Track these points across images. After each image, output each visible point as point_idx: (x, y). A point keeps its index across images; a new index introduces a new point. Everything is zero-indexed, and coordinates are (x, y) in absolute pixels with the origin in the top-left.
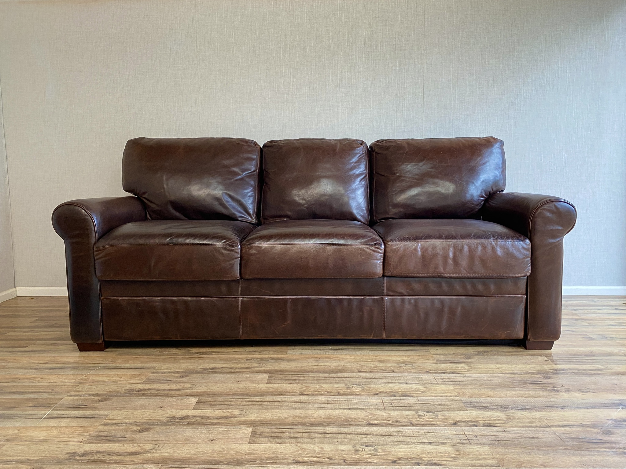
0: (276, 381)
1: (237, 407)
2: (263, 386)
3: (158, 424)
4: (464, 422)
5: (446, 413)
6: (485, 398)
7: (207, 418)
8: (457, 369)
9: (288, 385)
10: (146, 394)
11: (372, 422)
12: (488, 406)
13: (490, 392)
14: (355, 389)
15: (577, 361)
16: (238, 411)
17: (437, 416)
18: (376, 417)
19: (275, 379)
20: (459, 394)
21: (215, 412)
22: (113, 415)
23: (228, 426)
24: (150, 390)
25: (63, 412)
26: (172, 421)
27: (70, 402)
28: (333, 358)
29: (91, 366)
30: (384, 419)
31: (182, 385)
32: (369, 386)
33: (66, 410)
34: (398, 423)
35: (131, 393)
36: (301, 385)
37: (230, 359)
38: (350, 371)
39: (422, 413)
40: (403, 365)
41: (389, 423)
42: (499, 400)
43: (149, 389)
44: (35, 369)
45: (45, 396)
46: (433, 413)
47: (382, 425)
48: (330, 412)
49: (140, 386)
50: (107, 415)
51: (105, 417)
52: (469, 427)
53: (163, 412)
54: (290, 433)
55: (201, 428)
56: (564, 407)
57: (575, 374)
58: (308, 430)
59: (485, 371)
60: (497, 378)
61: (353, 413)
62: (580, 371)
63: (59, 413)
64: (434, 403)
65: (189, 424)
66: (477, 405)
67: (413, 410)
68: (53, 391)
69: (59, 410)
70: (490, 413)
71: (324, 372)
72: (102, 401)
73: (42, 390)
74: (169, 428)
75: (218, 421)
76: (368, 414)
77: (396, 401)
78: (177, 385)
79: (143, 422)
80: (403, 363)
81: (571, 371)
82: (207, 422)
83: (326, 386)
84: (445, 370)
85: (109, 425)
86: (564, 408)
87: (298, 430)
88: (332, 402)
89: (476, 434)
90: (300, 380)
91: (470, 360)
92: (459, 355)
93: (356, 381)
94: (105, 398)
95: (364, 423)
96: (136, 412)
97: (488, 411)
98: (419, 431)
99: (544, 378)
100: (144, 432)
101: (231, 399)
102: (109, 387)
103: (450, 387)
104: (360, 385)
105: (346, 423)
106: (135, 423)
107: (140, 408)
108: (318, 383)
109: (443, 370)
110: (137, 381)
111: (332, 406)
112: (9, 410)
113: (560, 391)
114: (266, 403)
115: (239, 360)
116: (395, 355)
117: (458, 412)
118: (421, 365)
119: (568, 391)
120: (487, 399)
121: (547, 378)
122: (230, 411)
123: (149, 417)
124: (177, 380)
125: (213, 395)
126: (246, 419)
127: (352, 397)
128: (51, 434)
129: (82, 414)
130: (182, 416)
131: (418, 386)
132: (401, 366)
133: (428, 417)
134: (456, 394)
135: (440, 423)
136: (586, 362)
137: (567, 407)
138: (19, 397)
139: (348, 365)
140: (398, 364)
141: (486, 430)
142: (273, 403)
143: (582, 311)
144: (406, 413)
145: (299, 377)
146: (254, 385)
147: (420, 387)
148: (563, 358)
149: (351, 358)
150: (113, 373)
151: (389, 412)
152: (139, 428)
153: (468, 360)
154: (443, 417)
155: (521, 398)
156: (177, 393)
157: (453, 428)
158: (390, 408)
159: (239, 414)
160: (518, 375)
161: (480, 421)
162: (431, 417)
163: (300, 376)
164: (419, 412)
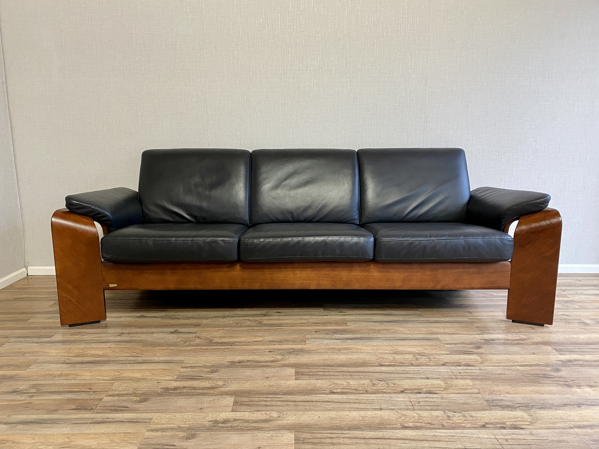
0: (303, 376)
1: (274, 408)
2: (292, 383)
3: (203, 429)
4: (492, 424)
5: (473, 413)
6: (505, 395)
7: (247, 421)
8: (470, 360)
9: (316, 381)
10: (183, 392)
11: (406, 425)
12: (510, 404)
13: (508, 388)
14: (381, 385)
15: (580, 350)
16: (276, 413)
17: (465, 416)
18: (408, 419)
19: (303, 374)
20: (479, 390)
21: (254, 414)
22: (156, 419)
23: (271, 430)
24: (186, 389)
25: (107, 415)
26: (215, 426)
27: (111, 404)
28: (351, 349)
29: (121, 359)
30: (416, 421)
31: (215, 382)
32: (394, 381)
33: (109, 413)
34: (430, 426)
35: (168, 392)
36: (328, 382)
37: (254, 350)
38: (371, 365)
39: (450, 414)
40: (419, 357)
41: (422, 426)
42: (519, 398)
43: (184, 387)
44: (67, 364)
45: (84, 396)
46: (460, 413)
47: (416, 428)
48: (363, 413)
49: (174, 384)
50: (151, 419)
51: (149, 421)
52: (498, 429)
53: (204, 414)
54: (331, 438)
55: (245, 434)
56: (580, 404)
57: (581, 365)
58: (348, 435)
59: (497, 363)
60: (510, 372)
61: (386, 415)
62: (585, 363)
63: (103, 416)
64: (459, 402)
65: (233, 429)
66: (500, 404)
67: (441, 410)
68: (90, 390)
69: (103, 413)
70: (513, 413)
71: (346, 366)
72: (142, 402)
73: (80, 388)
74: (214, 434)
75: (260, 425)
76: (400, 415)
77: (422, 400)
78: (210, 382)
79: (188, 427)
80: (419, 354)
81: (576, 363)
82: (249, 427)
83: (353, 383)
84: (460, 363)
85: (156, 430)
86: (580, 406)
87: (338, 435)
88: (363, 401)
89: (506, 437)
90: (326, 375)
91: (480, 350)
92: (469, 345)
93: (379, 376)
94: (144, 397)
95: (399, 426)
96: (178, 415)
97: (512, 411)
98: (453, 435)
99: (554, 371)
100: (191, 439)
101: (266, 399)
102: (145, 385)
103: (469, 382)
104: (385, 381)
105: (381, 426)
106: (180, 429)
107: (180, 410)
108: (345, 379)
109: (458, 363)
110: (170, 378)
111: (363, 406)
112: (53, 414)
113: (573, 386)
114: (300, 403)
115: (262, 351)
116: (409, 345)
117: (483, 412)
118: (437, 357)
119: (579, 386)
120: (507, 397)
121: (558, 370)
122: (268, 413)
123: (192, 420)
124: (208, 375)
125: (247, 394)
126: (286, 422)
127: (380, 395)
128: (101, 442)
129: (126, 417)
130: (223, 419)
131: (440, 382)
132: (418, 358)
133: (457, 418)
134: (476, 391)
135: (470, 425)
136: (587, 352)
137: (583, 404)
138: (59, 398)
139: (367, 358)
140: (414, 356)
141: (514, 433)
142: (307, 403)
143: (570, 292)
144: (436, 413)
145: (324, 372)
146: (283, 382)
147: (441, 382)
148: (566, 347)
149: (369, 348)
150: (144, 368)
151: (420, 412)
152: (185, 434)
153: (478, 351)
154: (471, 418)
155: (537, 395)
156: (212, 391)
157: (483, 431)
158: (419, 407)
159: (277, 416)
160: (529, 368)
161: (506, 423)
162: (460, 418)
163: (325, 370)
164: (447, 412)
